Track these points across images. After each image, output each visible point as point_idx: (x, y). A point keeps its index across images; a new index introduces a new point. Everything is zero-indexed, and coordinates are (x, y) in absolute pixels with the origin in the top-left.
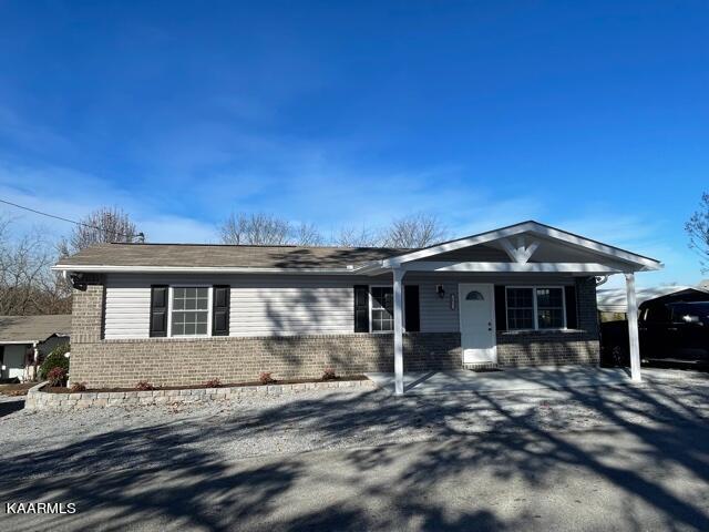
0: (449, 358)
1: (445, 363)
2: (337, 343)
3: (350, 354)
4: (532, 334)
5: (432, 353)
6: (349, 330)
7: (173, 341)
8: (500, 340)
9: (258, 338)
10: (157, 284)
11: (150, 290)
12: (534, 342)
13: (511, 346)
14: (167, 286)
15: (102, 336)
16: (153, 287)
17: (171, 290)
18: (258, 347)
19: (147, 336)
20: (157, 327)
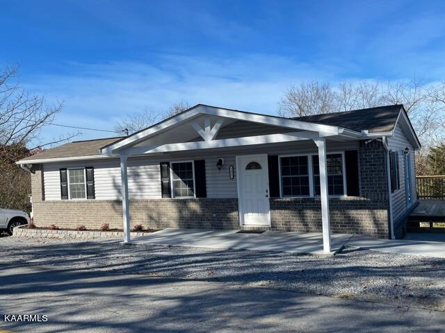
0: (229, 220)
1: (225, 223)
2: (151, 205)
3: (159, 214)
4: (304, 201)
5: (214, 215)
6: (158, 196)
7: (71, 202)
8: (274, 206)
9: (107, 201)
10: (62, 167)
11: (59, 172)
12: (307, 209)
13: (283, 211)
14: (66, 169)
15: (44, 199)
16: (61, 170)
17: (68, 171)
18: (109, 206)
19: (60, 199)
20: (64, 194)
